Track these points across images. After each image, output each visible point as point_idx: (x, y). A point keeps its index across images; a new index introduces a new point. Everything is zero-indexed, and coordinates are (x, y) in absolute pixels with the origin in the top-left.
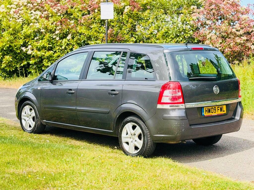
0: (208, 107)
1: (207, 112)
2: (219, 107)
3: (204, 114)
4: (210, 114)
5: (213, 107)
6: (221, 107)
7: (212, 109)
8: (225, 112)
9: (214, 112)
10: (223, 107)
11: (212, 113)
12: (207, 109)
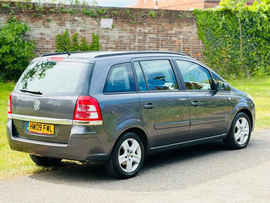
0: (33, 123)
1: (31, 127)
2: (46, 125)
3: (28, 129)
4: (35, 131)
5: (39, 124)
6: (48, 126)
7: (37, 126)
8: (53, 133)
9: (39, 130)
10: (50, 126)
11: (37, 130)
12: (32, 124)
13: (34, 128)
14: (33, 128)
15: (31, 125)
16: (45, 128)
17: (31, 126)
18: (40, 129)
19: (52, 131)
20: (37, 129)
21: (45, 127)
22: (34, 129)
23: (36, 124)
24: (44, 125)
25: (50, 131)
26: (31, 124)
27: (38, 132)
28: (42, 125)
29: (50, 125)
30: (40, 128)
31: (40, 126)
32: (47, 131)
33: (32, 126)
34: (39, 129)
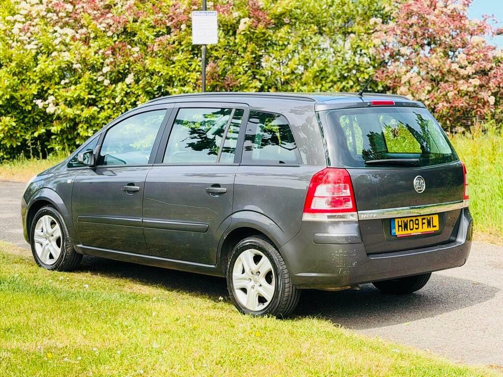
1: (400, 228)
2: (425, 219)
3: (395, 233)
5: (414, 219)
6: (429, 218)
7: (411, 222)
8: (437, 228)
9: (414, 229)
10: (432, 218)
11: (411, 230)
12: (402, 221)
13: (406, 227)
14: (403, 229)
15: (400, 224)
16: (424, 223)
17: (399, 226)
18: (417, 226)
19: (435, 226)
20: (412, 228)
21: (424, 221)
22: (405, 230)
23: (409, 219)
24: (423, 219)
25: (433, 227)
26: (398, 221)
27: (414, 232)
28: (420, 219)
29: (431, 216)
30: (416, 224)
31: (417, 222)
32: (428, 227)
33: (401, 226)
34: (414, 227)
